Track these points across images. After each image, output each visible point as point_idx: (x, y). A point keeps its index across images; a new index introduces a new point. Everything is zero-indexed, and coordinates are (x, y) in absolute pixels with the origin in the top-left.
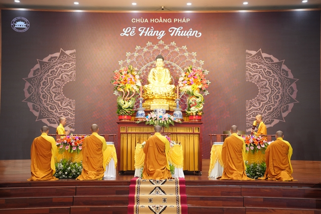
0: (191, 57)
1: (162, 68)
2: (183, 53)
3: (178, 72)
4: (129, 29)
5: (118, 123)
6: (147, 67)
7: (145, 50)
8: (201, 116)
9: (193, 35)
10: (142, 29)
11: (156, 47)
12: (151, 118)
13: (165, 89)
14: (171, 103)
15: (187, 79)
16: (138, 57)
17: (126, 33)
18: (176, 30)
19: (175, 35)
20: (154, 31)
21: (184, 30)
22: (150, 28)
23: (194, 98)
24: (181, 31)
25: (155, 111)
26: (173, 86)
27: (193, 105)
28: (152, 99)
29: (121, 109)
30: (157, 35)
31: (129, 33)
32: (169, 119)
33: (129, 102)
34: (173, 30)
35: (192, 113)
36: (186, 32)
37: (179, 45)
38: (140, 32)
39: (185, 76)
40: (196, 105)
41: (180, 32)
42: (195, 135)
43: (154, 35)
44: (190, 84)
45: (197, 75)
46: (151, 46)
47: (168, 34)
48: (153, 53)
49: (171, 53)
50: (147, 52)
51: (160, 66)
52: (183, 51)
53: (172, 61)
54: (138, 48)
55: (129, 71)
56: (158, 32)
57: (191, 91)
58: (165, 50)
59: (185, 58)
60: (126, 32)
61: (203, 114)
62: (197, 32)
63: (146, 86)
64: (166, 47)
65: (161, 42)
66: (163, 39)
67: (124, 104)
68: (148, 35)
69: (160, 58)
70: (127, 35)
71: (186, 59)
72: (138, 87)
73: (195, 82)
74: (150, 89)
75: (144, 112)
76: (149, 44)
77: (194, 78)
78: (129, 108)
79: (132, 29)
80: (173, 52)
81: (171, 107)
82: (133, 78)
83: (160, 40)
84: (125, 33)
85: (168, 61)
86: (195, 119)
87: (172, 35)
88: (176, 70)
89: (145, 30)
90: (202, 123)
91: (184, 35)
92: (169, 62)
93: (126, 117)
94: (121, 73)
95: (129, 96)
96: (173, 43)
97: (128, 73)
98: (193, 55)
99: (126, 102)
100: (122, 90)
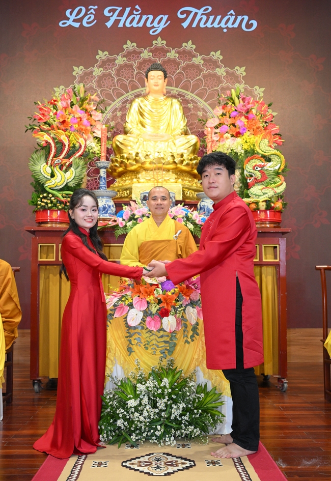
0: (234, 78)
1: (162, 98)
2: (213, 69)
3: (200, 114)
4: (80, 11)
5: (33, 232)
6: (126, 102)
7: (120, 60)
8: (280, 212)
9: (236, 25)
10: (114, 11)
11: (146, 54)
12: (132, 218)
13: (171, 143)
14: (187, 183)
15: (230, 121)
16: (101, 78)
17: (74, 21)
18: (196, 14)
19: (194, 25)
20: (141, 14)
21: (214, 13)
22: (133, 9)
23: (258, 162)
24: (208, 15)
25: (145, 198)
26: (193, 139)
27: (257, 182)
28: (135, 172)
29: (44, 191)
30: (148, 25)
31: (80, 20)
32: (188, 219)
33: (66, 171)
34: (189, 13)
35: (257, 203)
36: (219, 17)
37: (203, 49)
38: (108, 19)
39: (224, 115)
40: (264, 179)
41: (205, 18)
42: (264, 268)
43: (141, 25)
44: (238, 135)
45: (254, 111)
46: (134, 52)
47: (175, 22)
48: (139, 68)
49: (184, 69)
50: (126, 65)
51: (156, 92)
52: (215, 64)
53: (186, 88)
54: (102, 55)
55: (74, 99)
56: (151, 17)
57: (240, 151)
58: (169, 60)
59: (218, 79)
60: (73, 17)
61: (285, 205)
62: (246, 18)
63: (120, 138)
64: (172, 54)
65: (159, 43)
66: (163, 34)
67: (52, 175)
68: (128, 25)
69: (156, 69)
70: (77, 25)
71: (221, 82)
72: (99, 140)
73: (249, 129)
74: (131, 144)
75: (111, 203)
76: (130, 46)
77: (247, 118)
78: (66, 187)
79: (87, 10)
80: (188, 66)
81: (189, 193)
82: (85, 117)
83: (155, 37)
84: (71, 19)
85: (177, 87)
86: (262, 222)
87: (185, 25)
88: (197, 108)
89: (121, 14)
90: (283, 233)
91: (216, 25)
92: (179, 89)
93: (56, 215)
94: (55, 107)
95: (69, 156)
96: (189, 46)
97: (72, 105)
98: (238, 73)
99: (57, 170)
100: (47, 137)
